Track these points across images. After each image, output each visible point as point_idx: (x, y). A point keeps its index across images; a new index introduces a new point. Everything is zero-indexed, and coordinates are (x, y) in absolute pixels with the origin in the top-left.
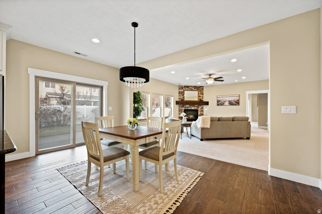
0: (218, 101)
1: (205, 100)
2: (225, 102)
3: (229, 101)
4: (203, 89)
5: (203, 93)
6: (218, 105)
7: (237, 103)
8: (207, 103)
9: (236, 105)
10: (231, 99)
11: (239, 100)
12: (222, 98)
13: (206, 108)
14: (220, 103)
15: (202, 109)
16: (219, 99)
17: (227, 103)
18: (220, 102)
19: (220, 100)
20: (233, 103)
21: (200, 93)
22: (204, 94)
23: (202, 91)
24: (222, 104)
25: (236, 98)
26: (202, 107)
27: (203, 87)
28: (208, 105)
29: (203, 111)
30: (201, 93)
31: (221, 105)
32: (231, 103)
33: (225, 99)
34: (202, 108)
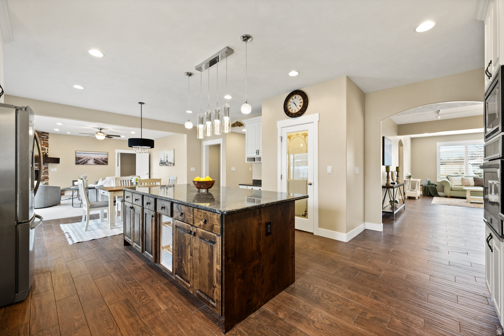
0: (77, 159)
1: (51, 155)
2: (89, 160)
3: (94, 159)
4: (48, 138)
5: (47, 144)
6: (77, 164)
7: (105, 162)
8: (56, 161)
9: (103, 164)
10: (97, 157)
11: (107, 159)
12: (85, 155)
13: (53, 168)
14: (79, 161)
15: (46, 170)
16: (78, 155)
17: (91, 162)
18: (82, 160)
19: (82, 157)
20: (100, 162)
21: (42, 143)
22: (49, 146)
23: (46, 141)
24: (85, 163)
25: (104, 157)
26: (46, 166)
27: (48, 133)
28: (59, 163)
29: (47, 172)
30: (44, 143)
31: (83, 164)
32: (97, 162)
33: (88, 156)
34: (47, 168)
